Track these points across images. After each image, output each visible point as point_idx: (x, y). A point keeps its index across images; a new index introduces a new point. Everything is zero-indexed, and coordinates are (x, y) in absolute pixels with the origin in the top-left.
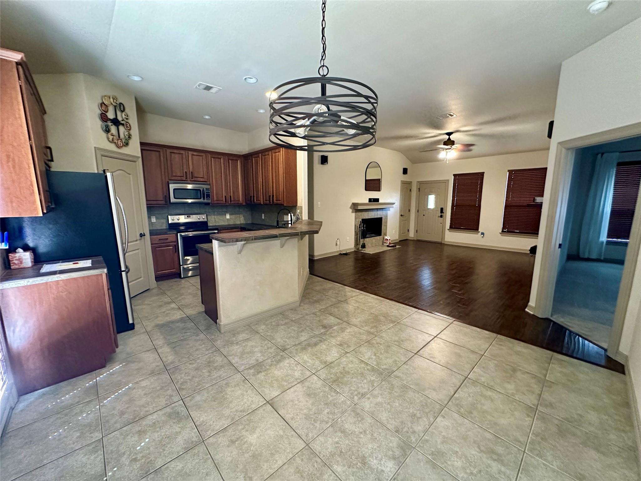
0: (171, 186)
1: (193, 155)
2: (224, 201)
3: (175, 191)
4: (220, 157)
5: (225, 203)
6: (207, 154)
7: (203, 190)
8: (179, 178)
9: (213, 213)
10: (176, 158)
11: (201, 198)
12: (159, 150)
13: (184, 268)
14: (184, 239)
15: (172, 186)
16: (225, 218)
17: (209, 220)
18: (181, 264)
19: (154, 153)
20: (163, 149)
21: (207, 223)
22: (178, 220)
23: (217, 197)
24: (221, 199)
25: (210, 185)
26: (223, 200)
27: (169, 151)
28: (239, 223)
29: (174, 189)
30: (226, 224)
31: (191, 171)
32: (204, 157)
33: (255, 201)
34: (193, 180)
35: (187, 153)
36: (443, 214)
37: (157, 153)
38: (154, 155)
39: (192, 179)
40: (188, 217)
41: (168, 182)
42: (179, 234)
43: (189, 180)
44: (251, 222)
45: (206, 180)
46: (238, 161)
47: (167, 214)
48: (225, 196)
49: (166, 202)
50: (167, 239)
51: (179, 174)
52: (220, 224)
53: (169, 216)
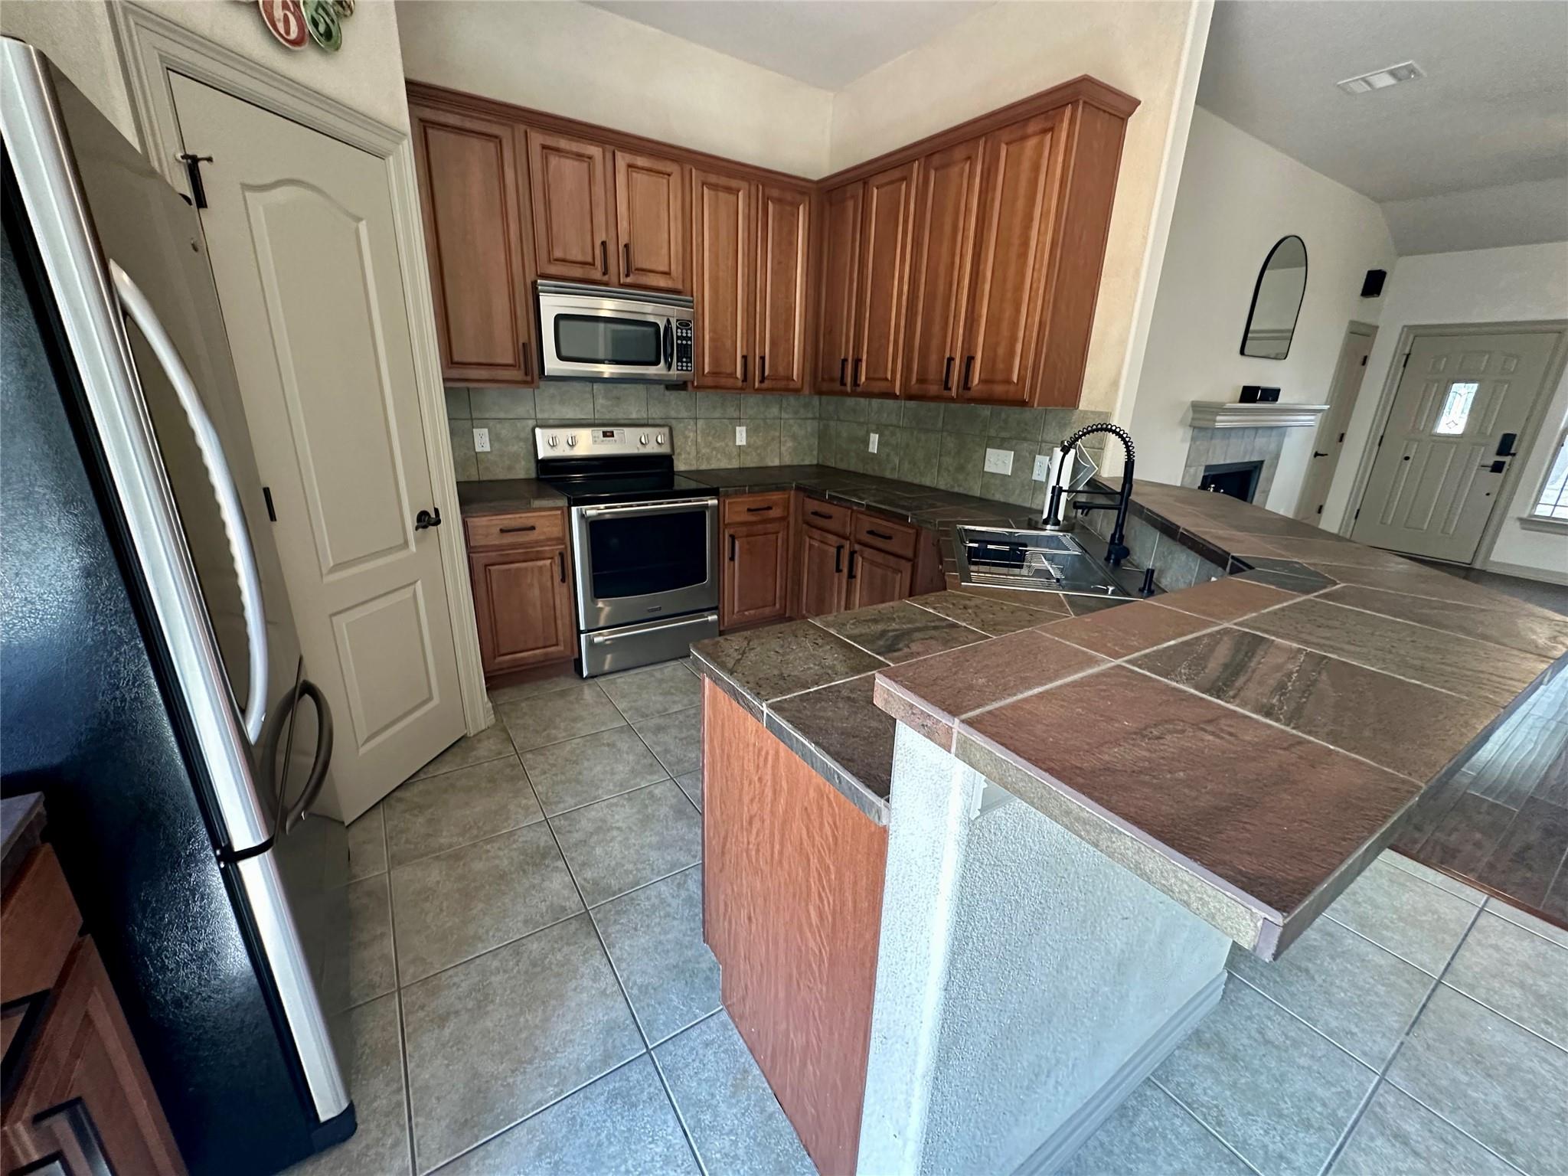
0: (545, 300)
1: (630, 166)
2: (739, 374)
3: (562, 323)
4: (734, 183)
5: (740, 384)
6: (687, 167)
7: (668, 328)
8: (577, 272)
9: (692, 422)
10: (567, 173)
11: (656, 363)
12: (495, 129)
13: (591, 643)
14: (595, 528)
15: (552, 305)
16: (731, 444)
17: (677, 451)
18: (582, 627)
19: (476, 143)
20: (512, 128)
21: (672, 461)
22: (572, 446)
23: (715, 360)
24: (729, 371)
25: (689, 304)
26: (733, 375)
27: (537, 139)
28: (776, 463)
29: (559, 318)
30: (735, 464)
31: (622, 242)
32: (675, 179)
33: (863, 379)
34: (629, 280)
35: (609, 156)
36: (1507, 459)
37: (491, 146)
38: (475, 155)
39: (627, 275)
40: (605, 434)
41: (534, 284)
42: (574, 509)
43: (614, 280)
44: (815, 462)
45: (680, 287)
46: (801, 208)
47: (531, 423)
48: (744, 357)
49: (526, 374)
50: (533, 528)
51: (576, 254)
52: (714, 465)
53: (538, 431)
